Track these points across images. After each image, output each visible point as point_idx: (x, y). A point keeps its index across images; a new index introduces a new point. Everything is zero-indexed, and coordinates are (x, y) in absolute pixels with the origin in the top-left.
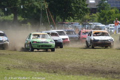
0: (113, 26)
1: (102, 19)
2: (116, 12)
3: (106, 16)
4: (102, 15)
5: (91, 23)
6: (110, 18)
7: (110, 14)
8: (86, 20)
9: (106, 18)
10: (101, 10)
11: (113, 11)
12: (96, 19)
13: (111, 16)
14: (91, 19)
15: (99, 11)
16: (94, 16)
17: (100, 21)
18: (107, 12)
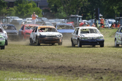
0: (31, 20)
1: (19, 13)
2: (34, 6)
3: (23, 10)
4: (20, 9)
5: (8, 17)
6: (28, 12)
7: (27, 7)
8: (3, 14)
9: (23, 12)
10: (19, 4)
11: (31, 4)
12: (14, 13)
13: (29, 10)
14: (8, 13)
15: (16, 5)
16: (11, 10)
17: (17, 15)
18: (24, 6)
